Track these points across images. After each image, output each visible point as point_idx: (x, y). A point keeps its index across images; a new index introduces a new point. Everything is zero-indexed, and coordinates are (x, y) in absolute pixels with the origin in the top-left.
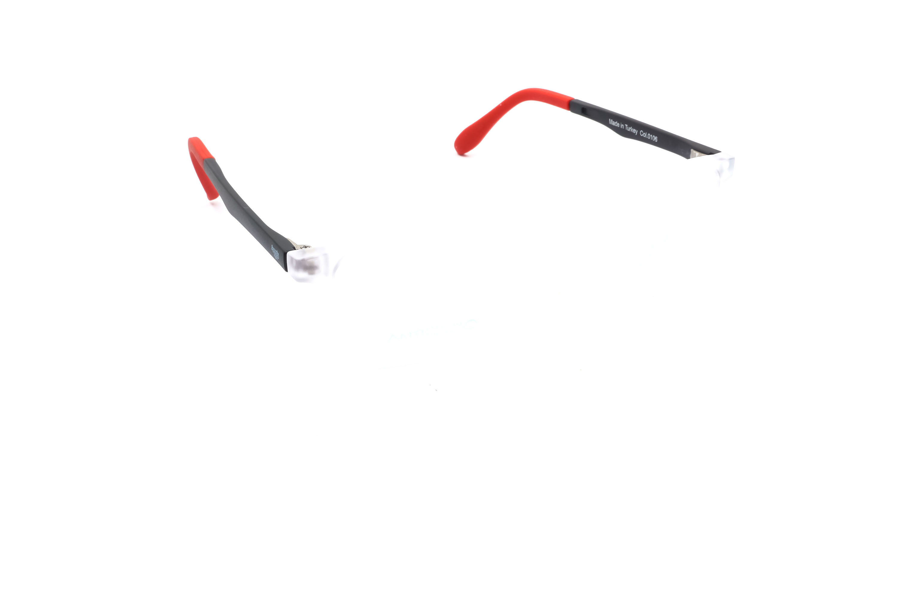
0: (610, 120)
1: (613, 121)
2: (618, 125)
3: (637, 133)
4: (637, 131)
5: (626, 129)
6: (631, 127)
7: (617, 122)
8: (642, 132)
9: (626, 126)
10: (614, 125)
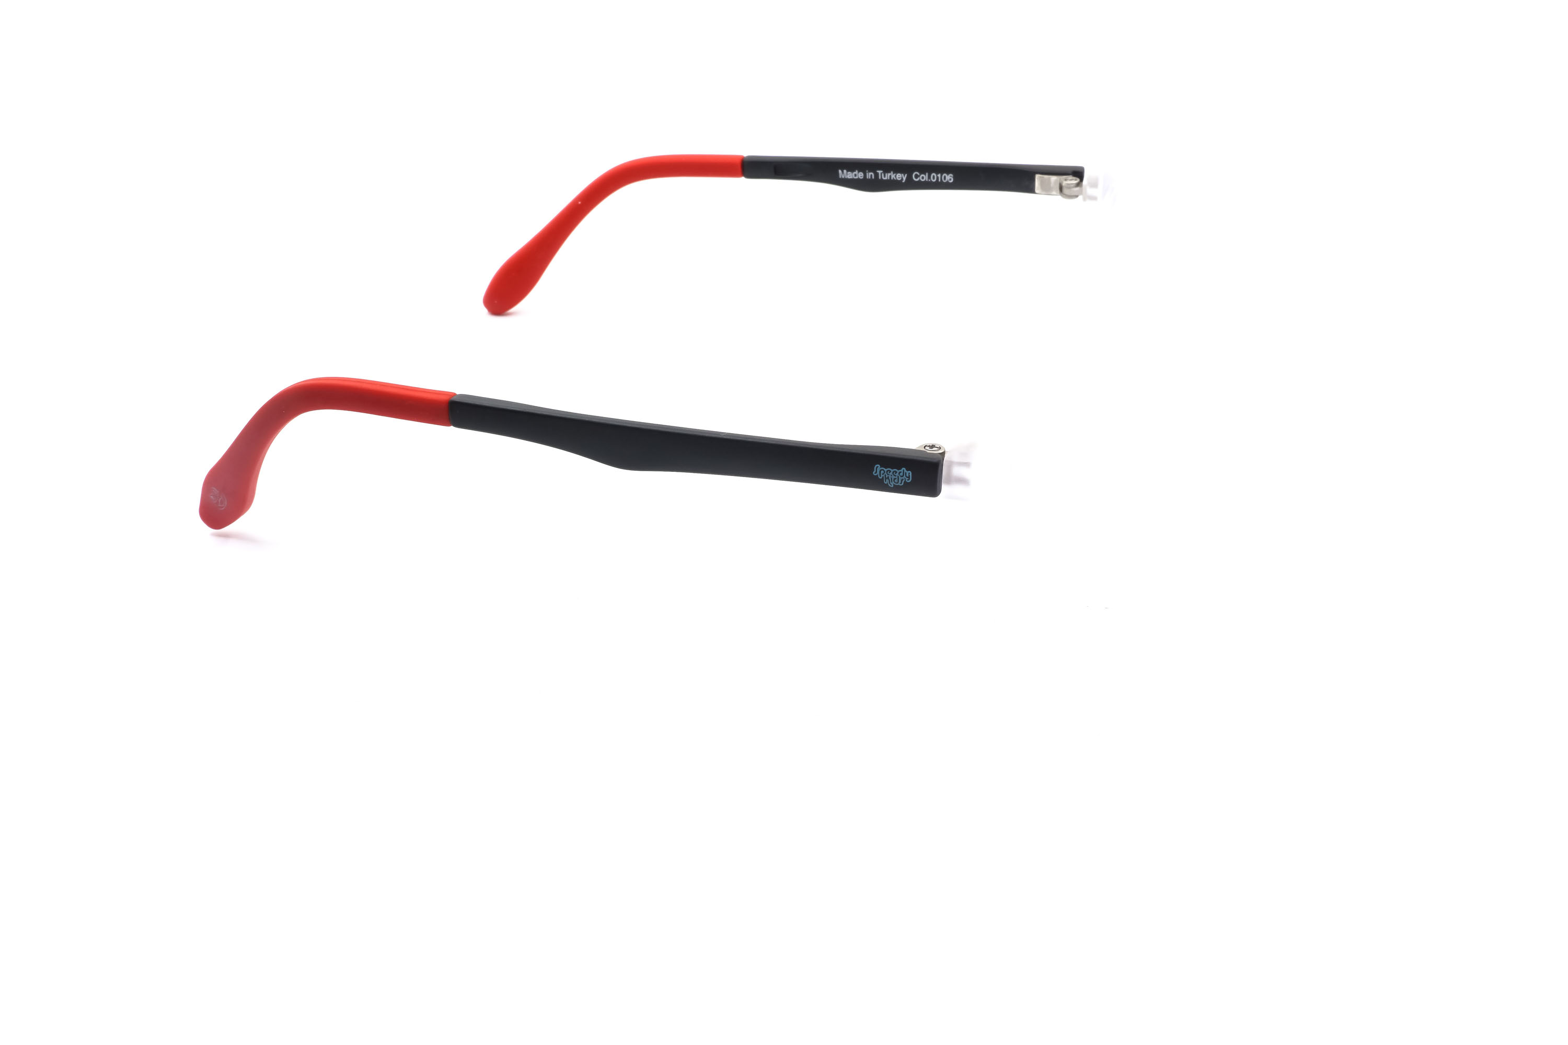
0: (840, 171)
1: (848, 171)
2: (860, 175)
3: (904, 179)
4: (904, 176)
5: (880, 178)
6: (890, 172)
7: (857, 171)
8: (918, 173)
9: (878, 173)
10: (851, 177)
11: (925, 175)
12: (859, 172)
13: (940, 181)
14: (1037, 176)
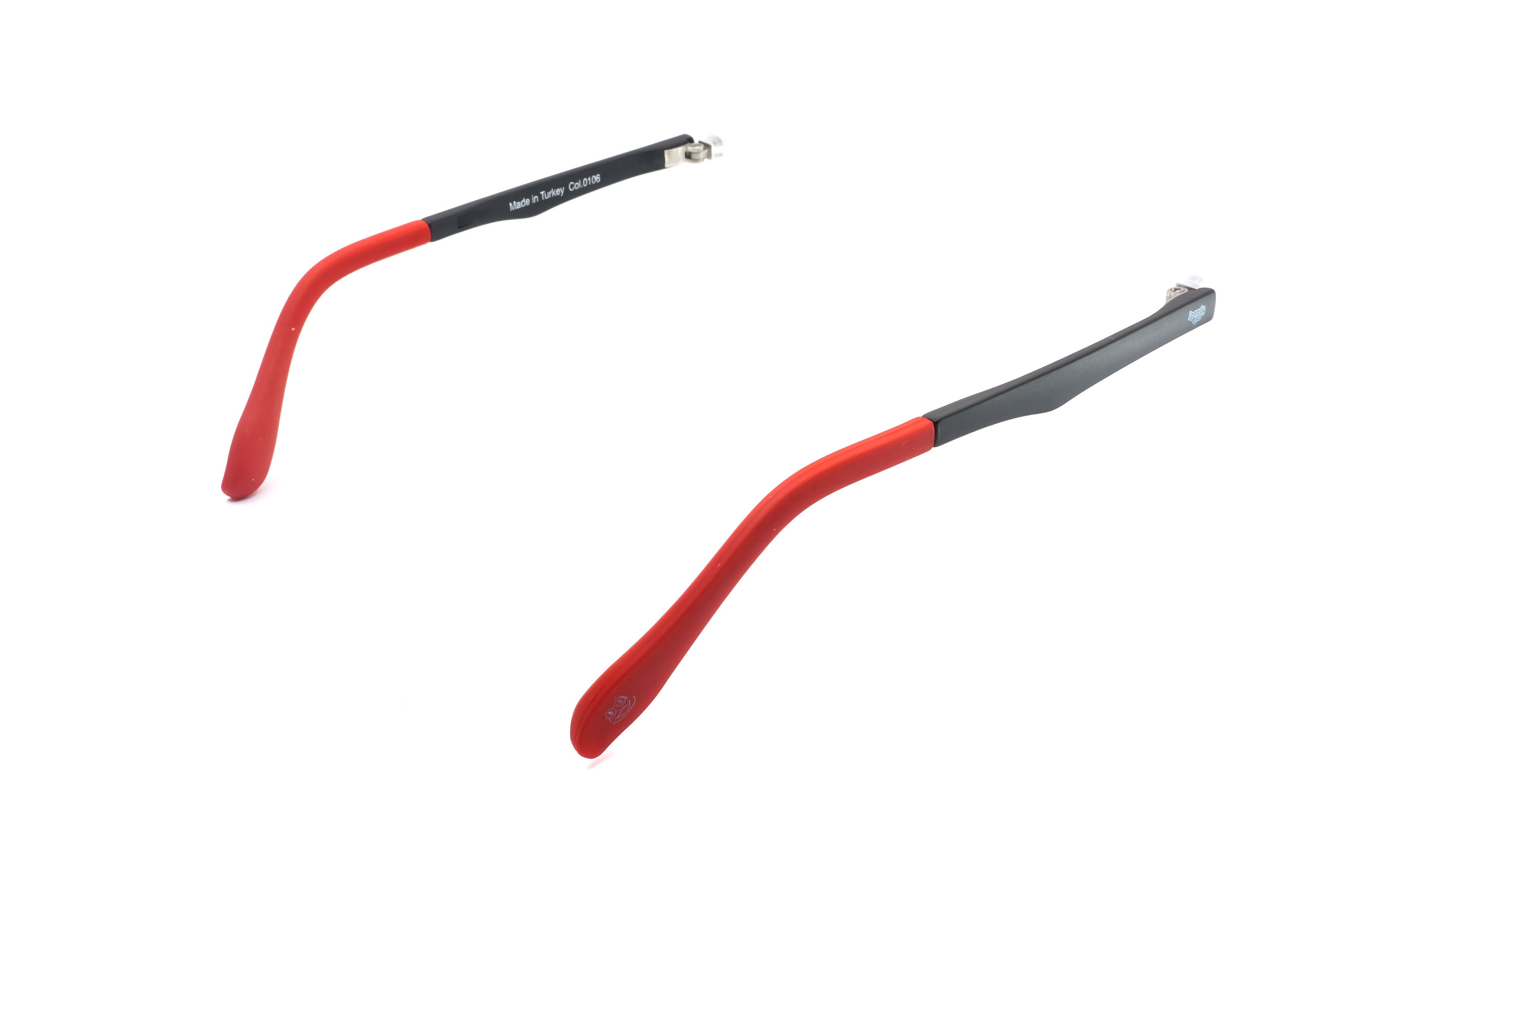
0: (510, 204)
1: (516, 202)
2: (527, 202)
3: (562, 192)
4: (562, 189)
5: (543, 199)
6: (550, 190)
7: (524, 199)
8: (572, 183)
9: (541, 194)
10: (520, 207)
11: (578, 182)
12: (525, 199)
13: (590, 184)
14: (666, 152)
